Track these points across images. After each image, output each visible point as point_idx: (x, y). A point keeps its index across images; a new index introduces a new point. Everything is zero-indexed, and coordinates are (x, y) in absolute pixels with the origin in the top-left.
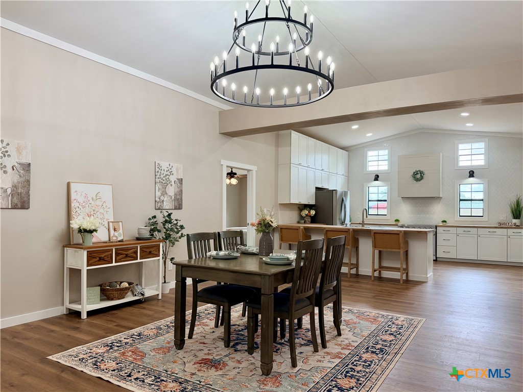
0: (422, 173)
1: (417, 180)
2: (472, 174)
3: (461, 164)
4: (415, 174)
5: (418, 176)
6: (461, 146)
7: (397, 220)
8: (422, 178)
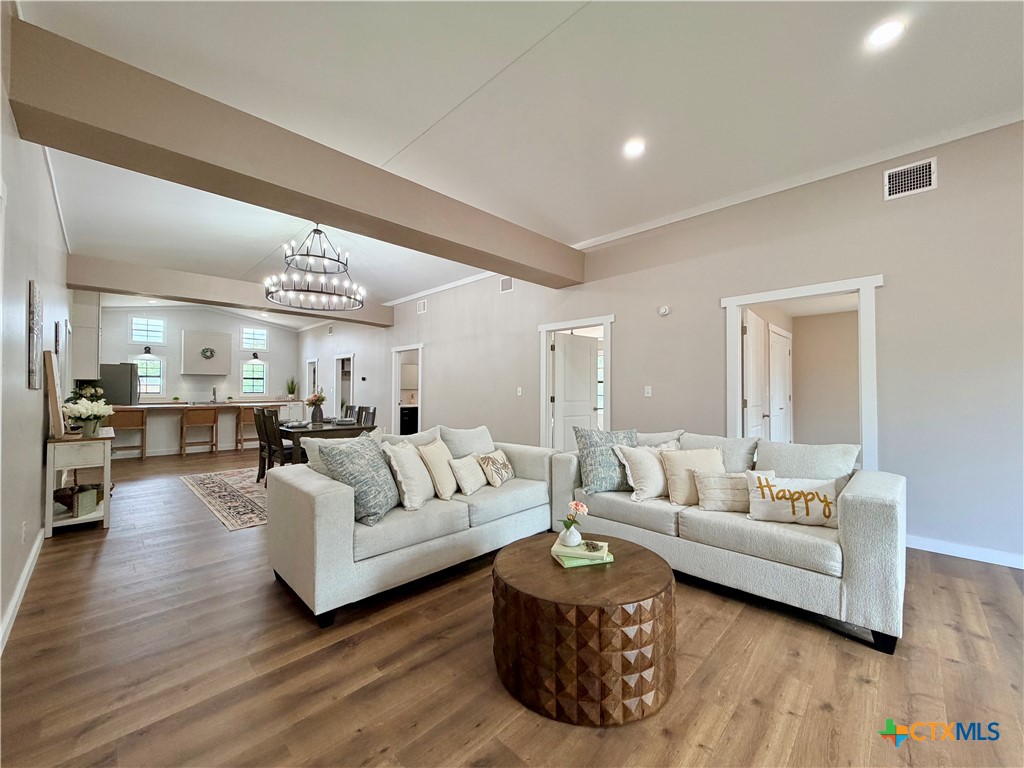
0: (212, 352)
1: (208, 358)
2: (255, 356)
3: (245, 346)
4: (204, 352)
5: (208, 354)
6: (246, 330)
7: (176, 399)
8: (212, 355)
